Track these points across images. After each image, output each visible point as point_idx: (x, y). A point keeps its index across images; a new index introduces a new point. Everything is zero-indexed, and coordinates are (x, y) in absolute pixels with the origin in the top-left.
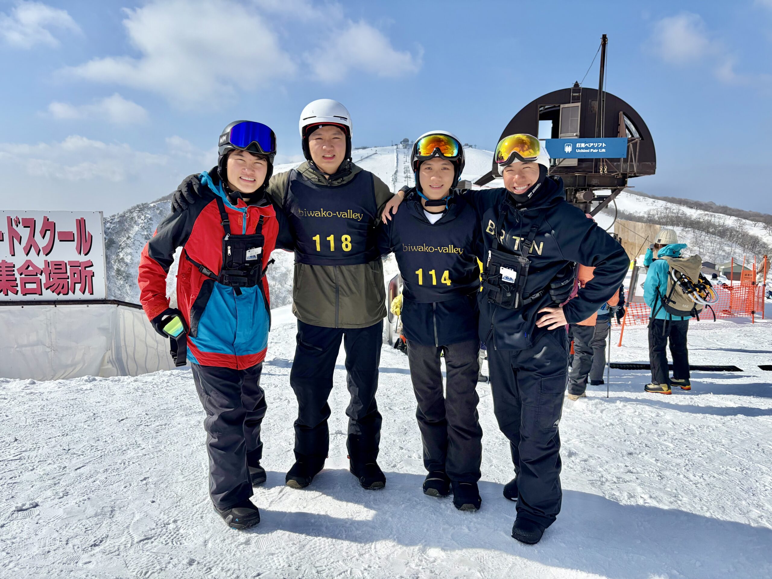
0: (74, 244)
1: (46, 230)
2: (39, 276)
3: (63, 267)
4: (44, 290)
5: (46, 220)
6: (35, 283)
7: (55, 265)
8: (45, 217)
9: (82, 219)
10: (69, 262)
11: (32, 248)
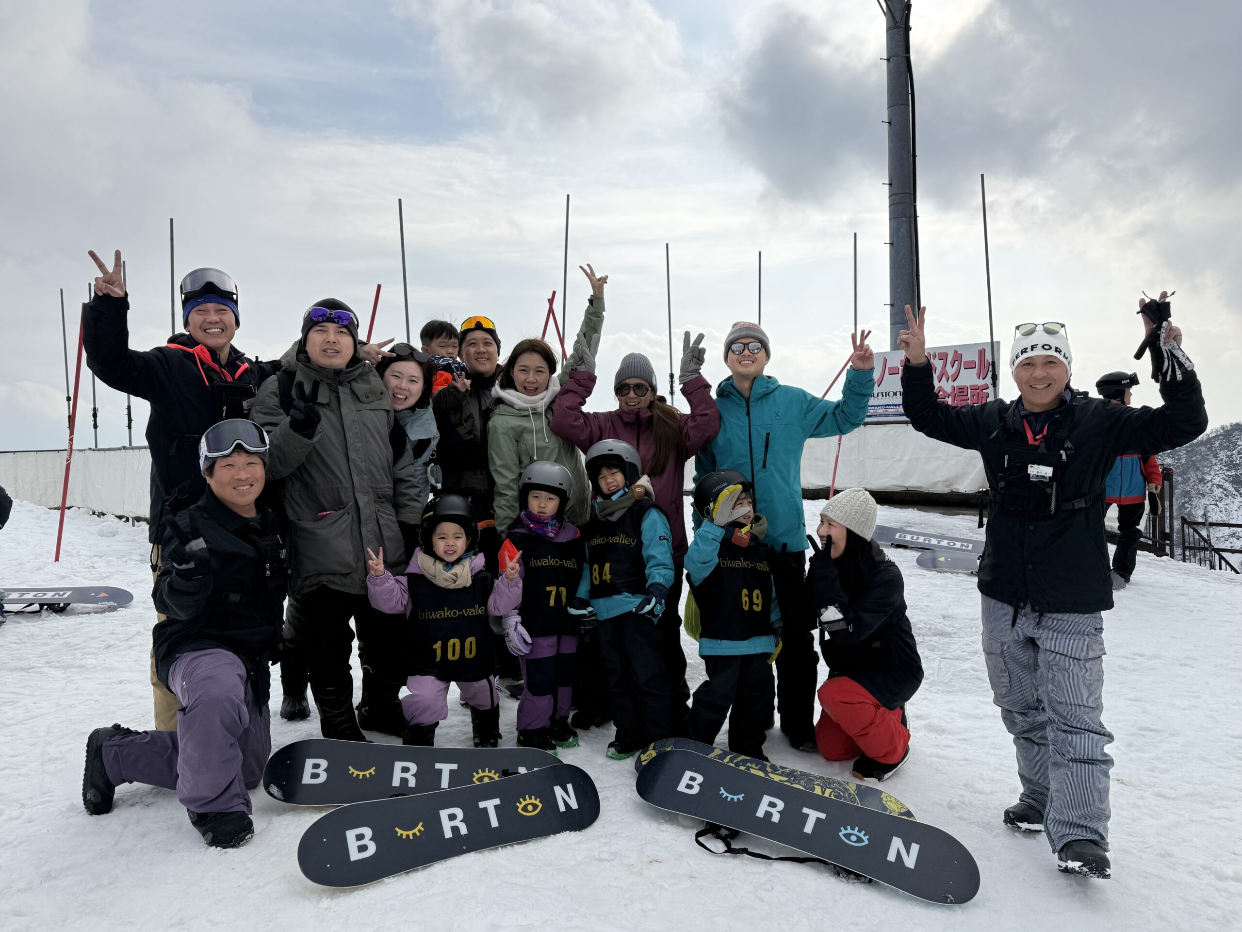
0: (976, 370)
1: (955, 361)
3: (965, 390)
5: (956, 352)
7: (960, 389)
8: (955, 350)
9: (983, 349)
10: (970, 386)
11: (944, 376)
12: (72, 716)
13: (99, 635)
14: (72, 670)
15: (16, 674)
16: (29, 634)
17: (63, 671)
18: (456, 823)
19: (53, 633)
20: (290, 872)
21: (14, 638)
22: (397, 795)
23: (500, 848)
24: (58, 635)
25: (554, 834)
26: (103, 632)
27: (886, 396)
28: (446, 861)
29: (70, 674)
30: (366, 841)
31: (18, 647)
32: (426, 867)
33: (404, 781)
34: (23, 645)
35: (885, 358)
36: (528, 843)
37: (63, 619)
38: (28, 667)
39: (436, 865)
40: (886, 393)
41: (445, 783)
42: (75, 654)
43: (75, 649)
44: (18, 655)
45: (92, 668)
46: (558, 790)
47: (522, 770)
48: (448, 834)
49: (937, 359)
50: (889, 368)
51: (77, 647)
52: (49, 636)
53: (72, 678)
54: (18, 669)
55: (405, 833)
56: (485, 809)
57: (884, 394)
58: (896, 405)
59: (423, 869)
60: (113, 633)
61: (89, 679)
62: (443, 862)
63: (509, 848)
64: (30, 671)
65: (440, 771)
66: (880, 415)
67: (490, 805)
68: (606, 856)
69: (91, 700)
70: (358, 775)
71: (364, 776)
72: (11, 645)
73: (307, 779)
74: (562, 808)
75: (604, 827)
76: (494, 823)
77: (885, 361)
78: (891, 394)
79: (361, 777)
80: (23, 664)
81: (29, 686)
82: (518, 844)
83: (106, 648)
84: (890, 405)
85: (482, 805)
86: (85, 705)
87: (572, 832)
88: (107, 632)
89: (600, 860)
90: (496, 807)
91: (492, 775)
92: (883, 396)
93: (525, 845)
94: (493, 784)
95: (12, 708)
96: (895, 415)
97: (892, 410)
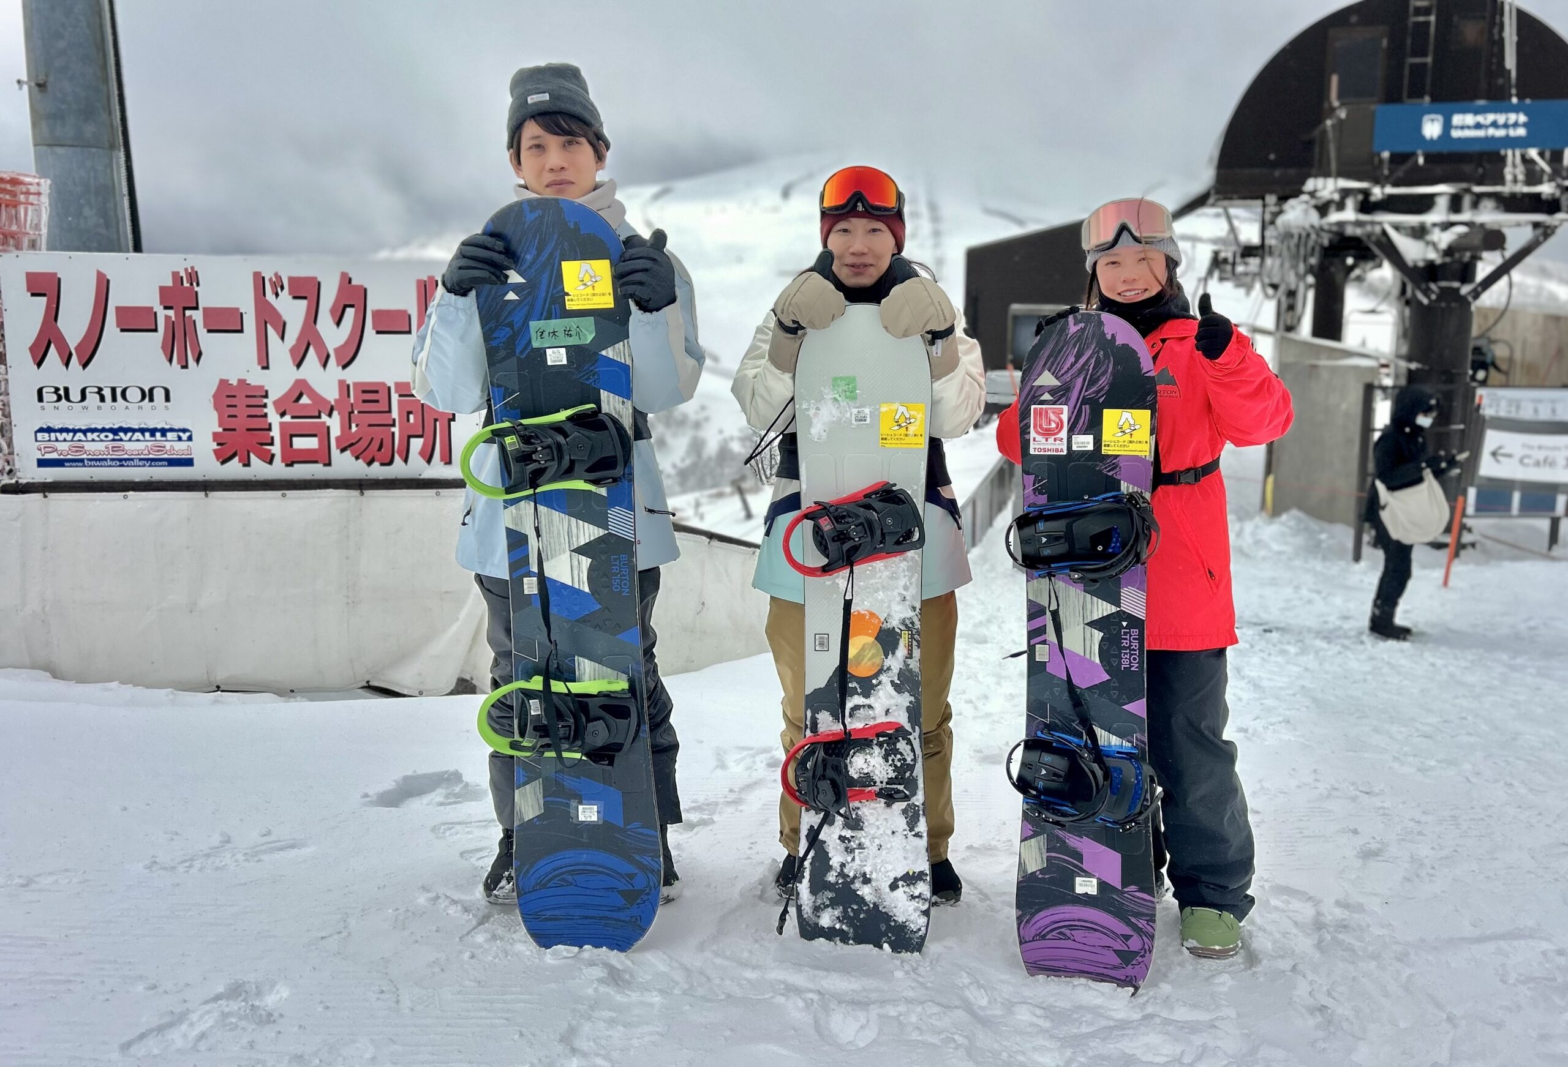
1: (345, 307)
2: (324, 418)
3: (382, 396)
4: (335, 451)
5: (346, 280)
6: (314, 435)
7: (364, 392)
8: (343, 275)
10: (397, 385)
11: (311, 349)
27: (114, 399)
35: (101, 277)
40: (114, 390)
49: (285, 294)
50: (119, 310)
57: (107, 393)
58: (153, 431)
66: (98, 461)
77: (103, 287)
84: (134, 431)
92: (102, 399)
96: (153, 462)
97: (141, 446)
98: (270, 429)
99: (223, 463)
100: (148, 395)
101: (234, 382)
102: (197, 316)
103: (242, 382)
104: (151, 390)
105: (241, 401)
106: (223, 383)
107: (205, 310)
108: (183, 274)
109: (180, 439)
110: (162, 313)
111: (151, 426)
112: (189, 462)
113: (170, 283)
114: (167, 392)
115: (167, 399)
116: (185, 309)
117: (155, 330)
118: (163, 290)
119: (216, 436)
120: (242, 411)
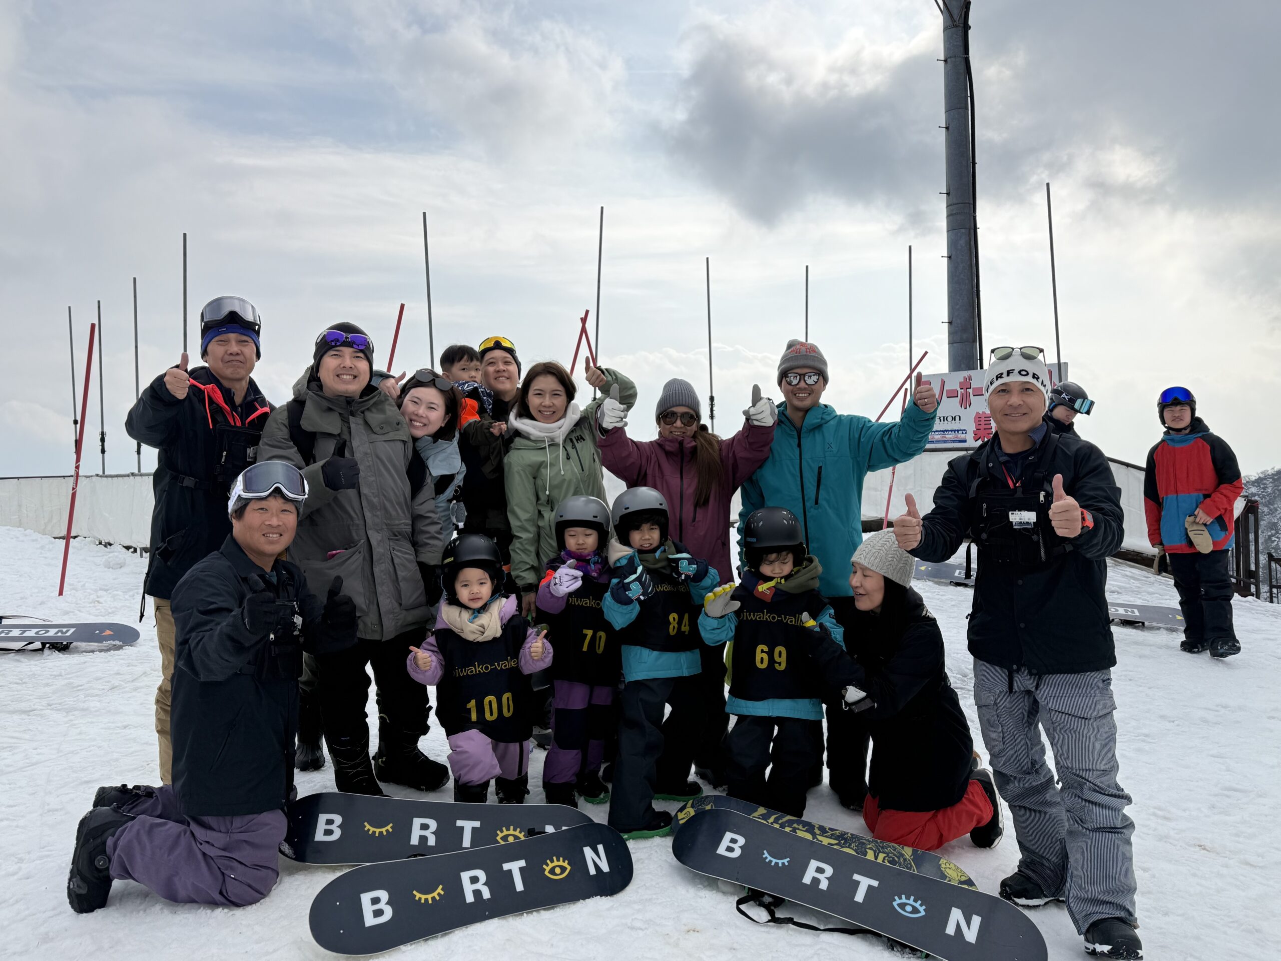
12: (74, 763)
13: (103, 676)
14: (74, 713)
15: (16, 717)
16: (31, 673)
17: (65, 714)
18: (478, 886)
19: (55, 673)
20: (301, 938)
21: (14, 677)
22: (415, 856)
23: (525, 914)
24: (61, 675)
25: (584, 899)
26: (108, 673)
27: (944, 421)
28: (467, 928)
29: (72, 717)
30: (382, 905)
31: (19, 687)
32: (446, 934)
33: (423, 839)
34: (24, 685)
35: (942, 380)
36: (555, 909)
37: (66, 657)
38: (28, 709)
39: (457, 932)
40: (944, 417)
41: (467, 842)
42: (78, 696)
43: (79, 690)
44: (18, 696)
45: (96, 711)
46: (588, 851)
47: (550, 829)
48: (470, 898)
50: (947, 391)
51: (80, 688)
52: (51, 675)
53: (74, 722)
54: (19, 711)
55: (423, 897)
56: (510, 871)
57: (942, 419)
58: (955, 431)
59: (442, 936)
60: (118, 674)
61: (92, 723)
62: (464, 928)
63: (535, 913)
64: (31, 713)
65: (462, 828)
66: (938, 442)
67: (515, 867)
68: (638, 924)
69: (93, 746)
70: (374, 832)
71: (381, 833)
72: (11, 686)
73: (319, 836)
74: (592, 871)
75: (638, 892)
76: (519, 886)
77: (943, 383)
78: (950, 419)
79: (377, 835)
80: (23, 706)
81: (30, 730)
82: (544, 909)
83: (111, 689)
84: (949, 431)
85: (506, 866)
86: (87, 752)
87: (603, 897)
88: (112, 672)
89: (632, 928)
90: (521, 869)
91: (517, 833)
92: (940, 421)
93: (552, 911)
94: (518, 844)
95: (10, 753)
96: (954, 441)
97: (951, 436)
98: (991, 429)
99: (976, 441)
100: (954, 419)
101: (981, 413)
102: (970, 391)
103: (984, 413)
104: (955, 417)
105: (983, 419)
106: (978, 413)
107: (973, 388)
108: (967, 377)
109: (963, 433)
110: (960, 391)
111: (954, 429)
112: (965, 441)
113: (963, 381)
114: (960, 417)
115: (960, 420)
116: (967, 388)
117: (957, 397)
118: (961, 383)
119: (974, 431)
120: (983, 423)
